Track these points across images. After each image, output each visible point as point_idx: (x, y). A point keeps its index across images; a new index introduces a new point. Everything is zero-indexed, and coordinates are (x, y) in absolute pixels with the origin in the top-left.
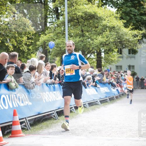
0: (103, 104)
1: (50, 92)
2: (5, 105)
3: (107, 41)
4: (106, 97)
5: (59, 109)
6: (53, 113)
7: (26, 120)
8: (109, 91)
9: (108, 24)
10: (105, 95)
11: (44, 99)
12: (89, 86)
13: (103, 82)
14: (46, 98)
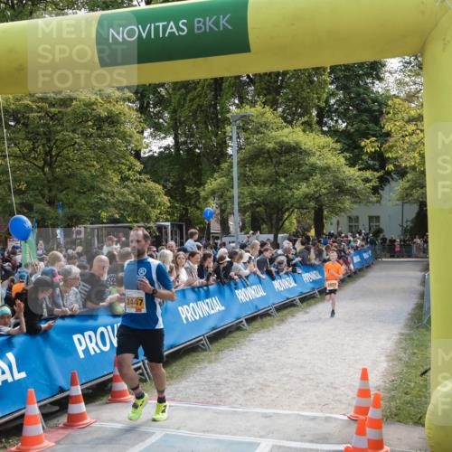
0: (305, 304)
1: (199, 303)
2: (105, 344)
3: (316, 192)
4: (313, 289)
5: (214, 329)
6: (202, 340)
7: (144, 364)
8: (320, 277)
9: (318, 162)
10: (312, 286)
11: (183, 317)
12: (281, 274)
13: (308, 263)
14: (189, 315)
